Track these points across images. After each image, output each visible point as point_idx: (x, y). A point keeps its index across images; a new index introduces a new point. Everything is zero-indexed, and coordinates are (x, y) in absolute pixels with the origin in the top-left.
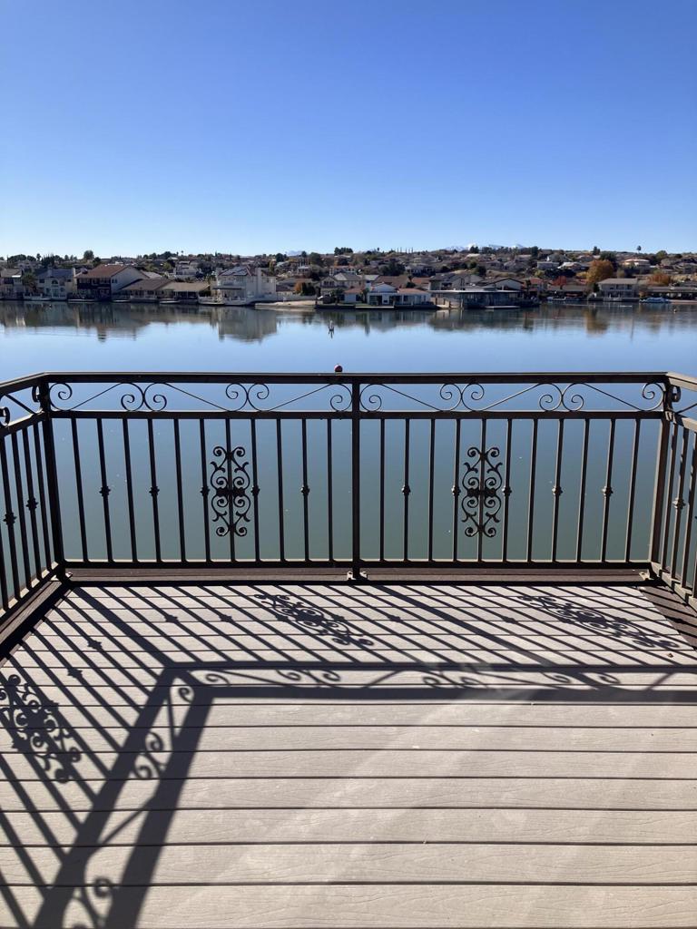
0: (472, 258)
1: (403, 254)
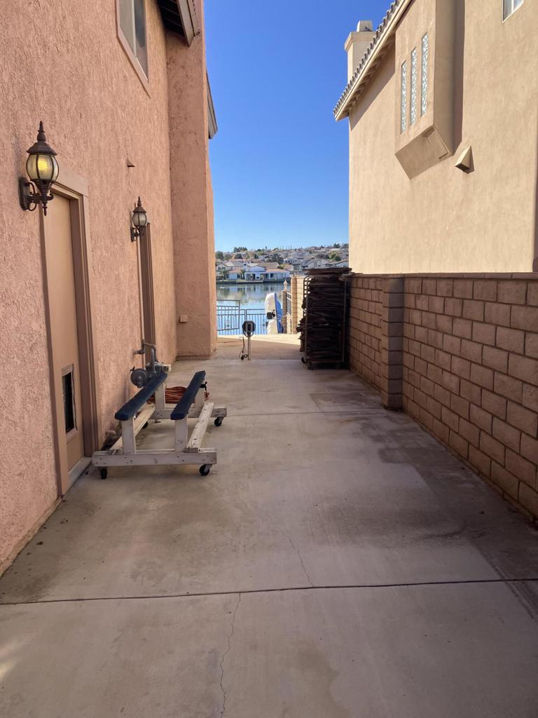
1: (284, 251)
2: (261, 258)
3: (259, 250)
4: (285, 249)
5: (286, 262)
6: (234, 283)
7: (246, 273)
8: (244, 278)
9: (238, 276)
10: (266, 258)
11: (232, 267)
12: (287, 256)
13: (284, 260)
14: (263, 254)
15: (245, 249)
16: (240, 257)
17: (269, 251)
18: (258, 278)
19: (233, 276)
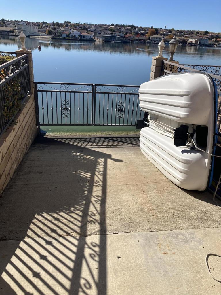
0: (111, 27)
1: (88, 25)
2: (78, 27)
3: (77, 24)
4: (89, 24)
5: (89, 30)
6: (65, 39)
7: (71, 34)
8: (70, 37)
9: (67, 36)
10: (80, 27)
11: (64, 31)
12: (90, 28)
13: (89, 29)
14: (78, 26)
15: (70, 22)
16: (67, 26)
17: (81, 24)
18: (77, 37)
19: (64, 36)
